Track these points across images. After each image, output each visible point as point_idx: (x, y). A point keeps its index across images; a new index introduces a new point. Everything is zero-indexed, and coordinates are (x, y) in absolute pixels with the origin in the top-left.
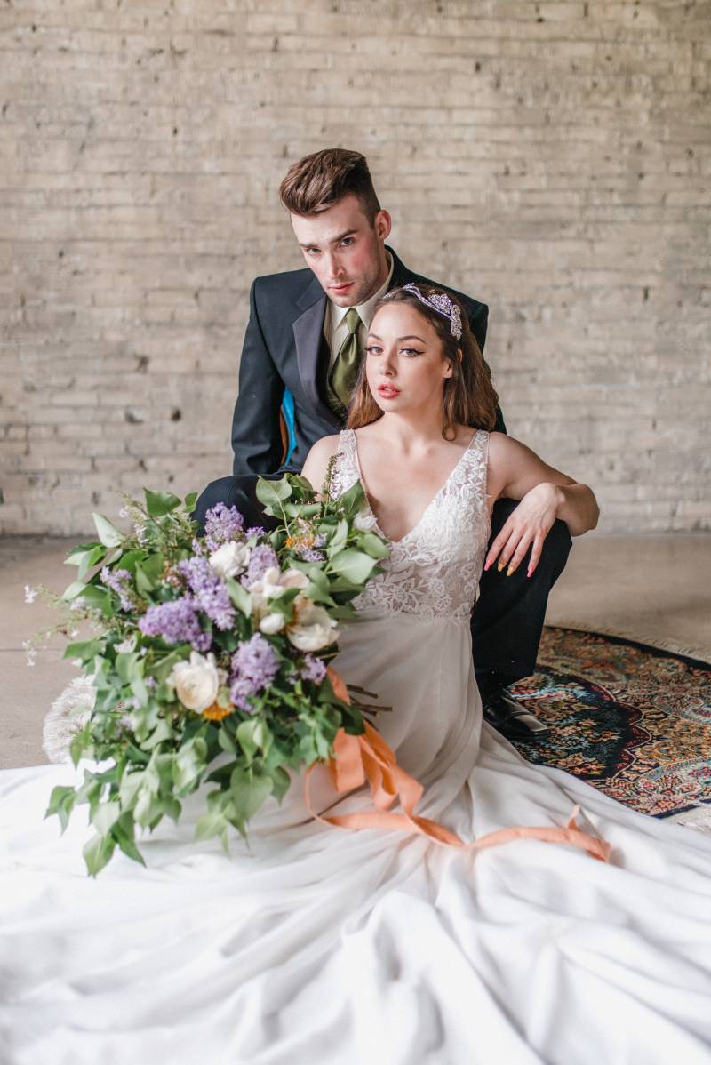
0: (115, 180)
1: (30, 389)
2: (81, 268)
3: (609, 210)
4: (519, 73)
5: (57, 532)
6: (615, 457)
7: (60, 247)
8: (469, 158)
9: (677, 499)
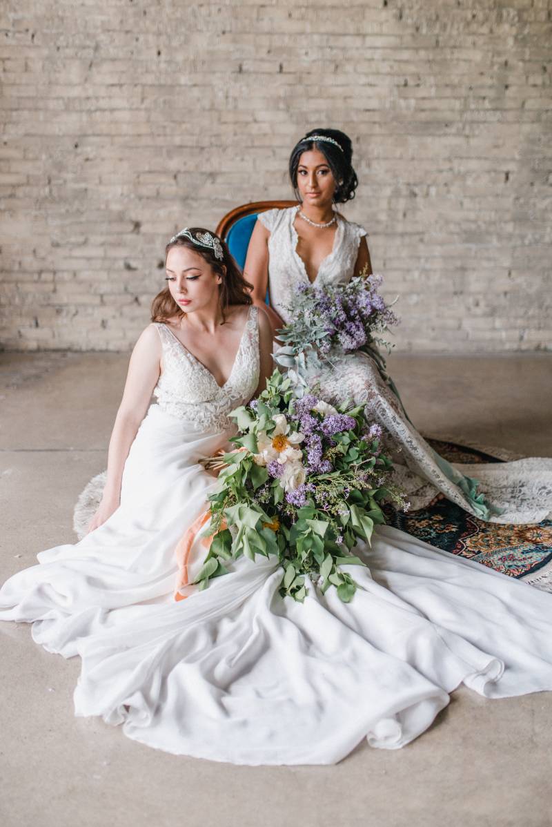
0: (116, 90)
1: (56, 245)
2: (91, 156)
3: (482, 113)
4: (417, 7)
5: (76, 347)
6: (480, 297)
7: (76, 140)
8: (378, 73)
9: (524, 328)
